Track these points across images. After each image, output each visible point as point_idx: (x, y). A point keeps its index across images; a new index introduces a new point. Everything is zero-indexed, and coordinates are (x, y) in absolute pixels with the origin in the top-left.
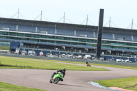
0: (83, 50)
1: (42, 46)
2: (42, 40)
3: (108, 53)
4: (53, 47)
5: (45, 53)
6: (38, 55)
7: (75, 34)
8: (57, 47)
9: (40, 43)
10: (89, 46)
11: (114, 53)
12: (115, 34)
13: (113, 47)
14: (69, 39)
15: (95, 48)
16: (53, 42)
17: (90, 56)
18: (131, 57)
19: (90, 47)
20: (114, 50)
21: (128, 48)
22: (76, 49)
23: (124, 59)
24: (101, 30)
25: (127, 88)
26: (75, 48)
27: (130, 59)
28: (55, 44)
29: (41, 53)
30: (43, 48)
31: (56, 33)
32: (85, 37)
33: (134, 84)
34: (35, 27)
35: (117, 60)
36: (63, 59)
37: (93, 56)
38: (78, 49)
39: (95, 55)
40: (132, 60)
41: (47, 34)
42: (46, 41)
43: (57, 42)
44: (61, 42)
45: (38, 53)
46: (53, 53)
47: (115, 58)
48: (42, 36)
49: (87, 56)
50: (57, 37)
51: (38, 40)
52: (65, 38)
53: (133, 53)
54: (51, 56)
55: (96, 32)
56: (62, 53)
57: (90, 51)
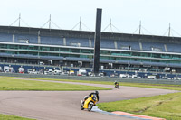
0: (75, 63)
1: (21, 60)
2: (21, 52)
3: (109, 67)
4: (36, 61)
5: (26, 69)
6: (17, 71)
7: (65, 42)
8: (41, 60)
9: (19, 55)
10: (84, 57)
11: (117, 66)
12: (117, 41)
13: (115, 58)
14: (57, 49)
15: (92, 60)
16: (36, 53)
17: (85, 71)
18: (140, 71)
19: (85, 59)
20: (116, 62)
21: (136, 60)
22: (67, 62)
23: (131, 74)
24: (99, 37)
25: (135, 112)
26: (65, 61)
27: (139, 74)
28: (39, 57)
29: (21, 69)
30: (23, 62)
31: (39, 41)
32: (78, 46)
33: (145, 107)
34: (11, 34)
35: (122, 76)
36: (49, 77)
37: (90, 71)
38: (69, 62)
39: (92, 69)
40: (141, 75)
41: (27, 43)
42: (26, 53)
43: (41, 54)
44: (47, 54)
45: (16, 68)
46: (36, 69)
47: (119, 74)
48: (21, 47)
49: (81, 71)
50: (41, 48)
51: (16, 52)
52: (52, 49)
53: (141, 66)
54: (34, 72)
55: (92, 39)
56: (48, 69)
57: (85, 64)
